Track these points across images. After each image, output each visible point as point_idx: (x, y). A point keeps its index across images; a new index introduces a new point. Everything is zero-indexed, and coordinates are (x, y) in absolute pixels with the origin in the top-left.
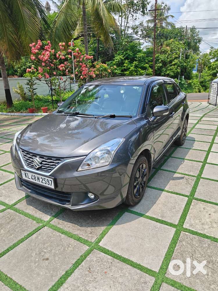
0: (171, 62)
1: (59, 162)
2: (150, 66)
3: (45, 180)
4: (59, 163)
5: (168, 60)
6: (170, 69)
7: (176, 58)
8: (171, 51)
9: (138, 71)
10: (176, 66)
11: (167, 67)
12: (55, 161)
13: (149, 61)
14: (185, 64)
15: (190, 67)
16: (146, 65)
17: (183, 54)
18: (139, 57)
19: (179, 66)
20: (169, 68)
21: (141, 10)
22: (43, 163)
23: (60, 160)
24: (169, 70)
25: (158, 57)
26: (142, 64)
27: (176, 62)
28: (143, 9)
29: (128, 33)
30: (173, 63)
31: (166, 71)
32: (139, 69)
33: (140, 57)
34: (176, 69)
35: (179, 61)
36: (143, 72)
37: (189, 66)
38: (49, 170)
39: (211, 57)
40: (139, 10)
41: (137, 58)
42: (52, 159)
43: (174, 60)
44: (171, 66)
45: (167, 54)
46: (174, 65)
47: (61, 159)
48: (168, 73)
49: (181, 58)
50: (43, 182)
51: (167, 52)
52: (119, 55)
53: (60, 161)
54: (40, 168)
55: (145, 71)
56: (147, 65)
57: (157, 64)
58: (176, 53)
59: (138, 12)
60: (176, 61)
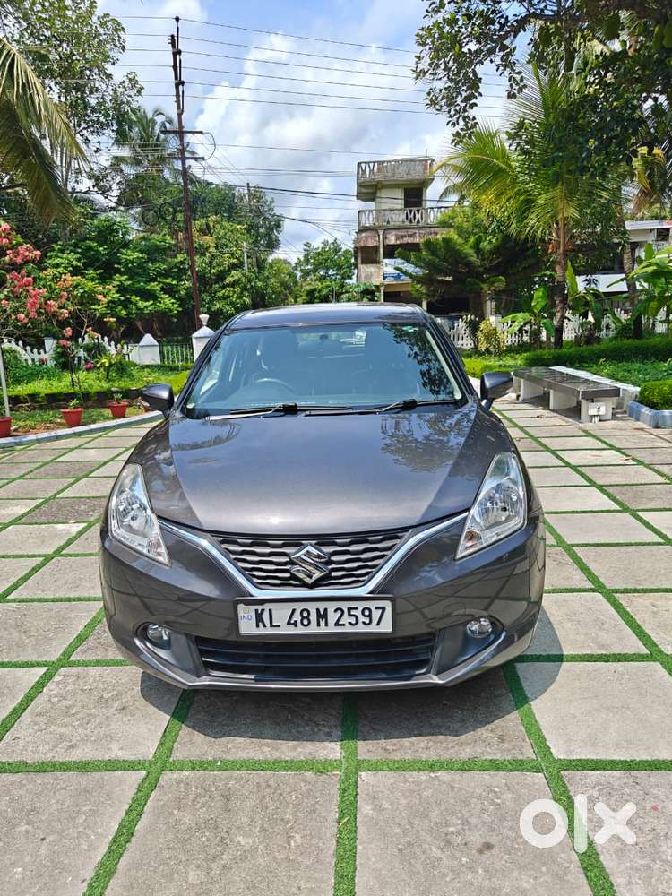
0: (221, 276)
1: (394, 545)
2: (162, 289)
3: (353, 612)
4: (396, 548)
5: (213, 271)
6: (224, 298)
7: (233, 267)
8: (216, 248)
9: (131, 303)
10: (238, 289)
11: (212, 290)
12: (379, 546)
13: (160, 274)
14: (259, 284)
15: (274, 293)
16: (152, 284)
17: (248, 257)
18: (126, 260)
19: (244, 288)
20: (220, 294)
21: (115, 128)
22: (332, 558)
23: (397, 538)
24: (219, 299)
25: (185, 263)
26: (139, 282)
27: (236, 277)
28: (119, 124)
29: (78, 187)
30: (229, 280)
31: (211, 302)
32: (133, 297)
33: (132, 262)
34: (240, 298)
35: (243, 275)
36: (146, 307)
37: (270, 290)
38: (361, 579)
39: (309, 267)
40: (108, 125)
41: (120, 264)
42: (367, 542)
43: (229, 270)
44: (224, 287)
45: (208, 255)
46: (233, 285)
47: (399, 535)
48: (218, 306)
49: (246, 265)
50: (346, 619)
51: (207, 248)
52: (62, 251)
53: (397, 541)
54: (328, 577)
55: (151, 302)
56: (154, 286)
57: (182, 280)
58: (232, 255)
59: (106, 131)
60: (235, 275)
